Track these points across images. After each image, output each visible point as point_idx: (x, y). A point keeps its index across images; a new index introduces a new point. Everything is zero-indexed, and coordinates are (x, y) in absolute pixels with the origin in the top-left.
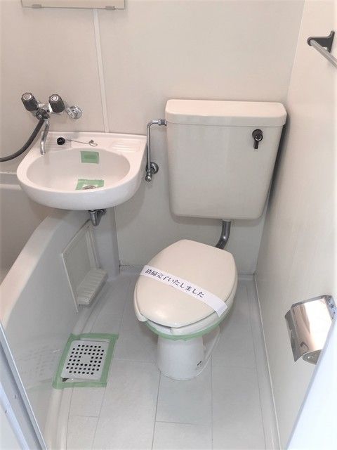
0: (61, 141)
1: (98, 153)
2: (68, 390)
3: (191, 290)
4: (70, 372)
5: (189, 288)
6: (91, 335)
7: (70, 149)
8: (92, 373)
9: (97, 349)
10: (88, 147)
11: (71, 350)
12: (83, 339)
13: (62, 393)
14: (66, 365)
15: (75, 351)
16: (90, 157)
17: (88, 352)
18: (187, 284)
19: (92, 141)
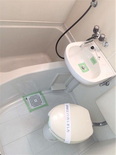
0: (92, 48)
1: (96, 62)
2: (24, 102)
3: (68, 126)
4: (29, 99)
5: (68, 125)
6: (44, 97)
7: (91, 53)
8: (32, 106)
9: (41, 102)
10: (96, 58)
11: (36, 95)
12: (41, 96)
13: (22, 101)
14: (31, 96)
15: (37, 96)
16: (94, 61)
17: (38, 100)
18: (69, 123)
19: (100, 57)
